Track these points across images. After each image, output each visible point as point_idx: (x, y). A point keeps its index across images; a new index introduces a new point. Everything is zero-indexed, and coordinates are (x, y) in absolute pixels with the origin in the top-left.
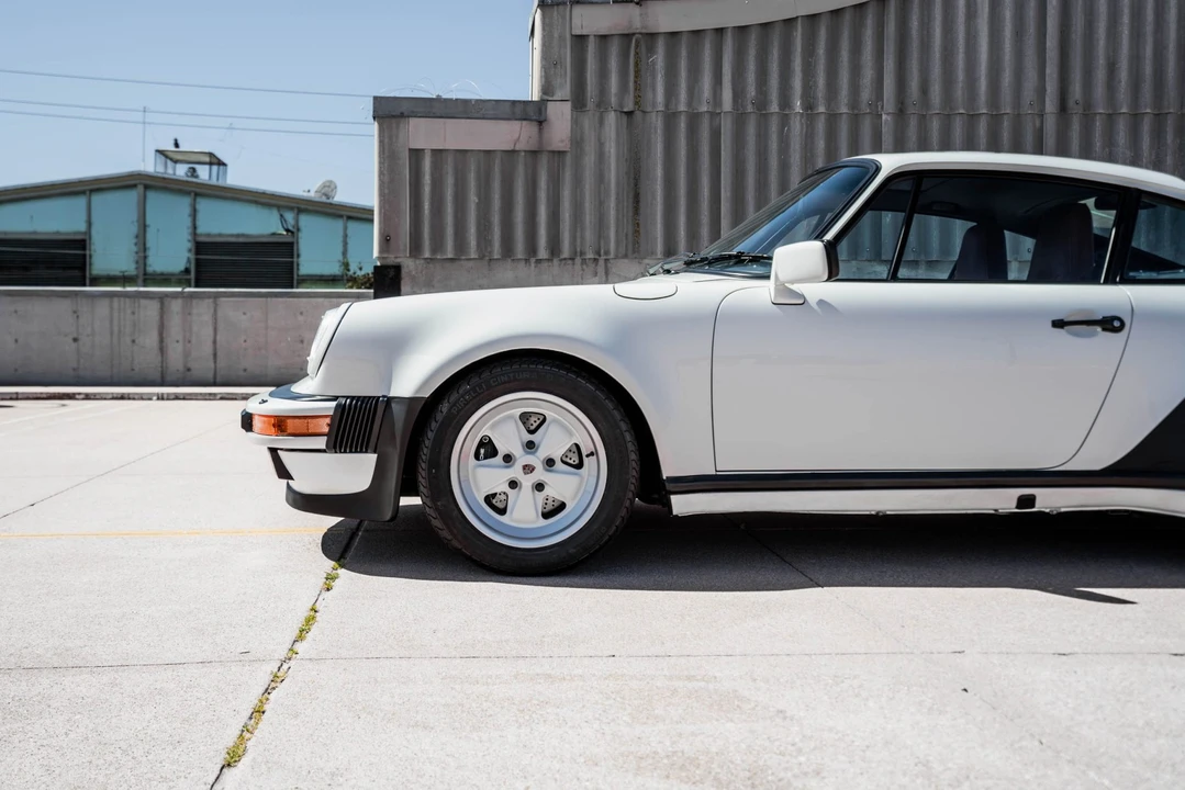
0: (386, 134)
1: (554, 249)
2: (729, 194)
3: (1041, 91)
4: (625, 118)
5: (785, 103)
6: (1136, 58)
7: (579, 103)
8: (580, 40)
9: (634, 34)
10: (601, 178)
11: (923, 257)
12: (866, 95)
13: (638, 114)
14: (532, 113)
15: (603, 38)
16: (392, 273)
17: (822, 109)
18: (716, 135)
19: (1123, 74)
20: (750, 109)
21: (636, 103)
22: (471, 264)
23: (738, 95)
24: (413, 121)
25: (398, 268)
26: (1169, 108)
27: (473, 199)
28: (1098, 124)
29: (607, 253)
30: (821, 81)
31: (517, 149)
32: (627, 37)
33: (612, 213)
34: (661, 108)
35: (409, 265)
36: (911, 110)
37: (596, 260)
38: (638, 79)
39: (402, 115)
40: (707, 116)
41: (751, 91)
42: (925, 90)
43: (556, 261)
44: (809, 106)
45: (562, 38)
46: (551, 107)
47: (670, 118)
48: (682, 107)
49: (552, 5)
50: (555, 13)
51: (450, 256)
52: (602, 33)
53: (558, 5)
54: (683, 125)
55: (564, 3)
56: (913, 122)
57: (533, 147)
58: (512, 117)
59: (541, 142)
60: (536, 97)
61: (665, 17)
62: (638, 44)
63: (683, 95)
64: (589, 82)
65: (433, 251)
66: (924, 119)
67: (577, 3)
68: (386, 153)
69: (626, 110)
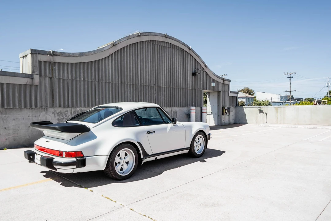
1: (36, 106)
2: (70, 95)
3: (118, 80)
4: (50, 79)
5: (80, 78)
6: (130, 75)
7: (40, 75)
8: (40, 62)
9: (51, 62)
10: (45, 91)
12: (93, 78)
13: (53, 78)
14: (30, 77)
15: (45, 62)
17: (86, 80)
18: (68, 83)
19: (129, 78)
20: (74, 79)
21: (52, 76)
22: (16, 109)
23: (72, 76)
26: (134, 84)
27: (17, 95)
28: (126, 86)
29: (47, 106)
30: (86, 75)
31: (27, 84)
32: (50, 62)
33: (48, 98)
34: (57, 77)
36: (100, 81)
37: (45, 108)
38: (52, 71)
40: (66, 80)
41: (74, 75)
42: (102, 78)
43: (36, 109)
44: (84, 79)
45: (36, 61)
46: (34, 75)
47: (59, 79)
48: (61, 77)
49: (34, 54)
50: (34, 56)
51: (11, 108)
52: (45, 61)
53: (35, 54)
54: (61, 81)
55: (37, 54)
56: (101, 83)
57: (31, 84)
58: (26, 77)
59: (32, 83)
60: (30, 73)
61: (58, 59)
62: (52, 64)
63: (61, 75)
64: (42, 71)
65: (7, 106)
66: (102, 83)
67: (39, 54)
69: (50, 77)
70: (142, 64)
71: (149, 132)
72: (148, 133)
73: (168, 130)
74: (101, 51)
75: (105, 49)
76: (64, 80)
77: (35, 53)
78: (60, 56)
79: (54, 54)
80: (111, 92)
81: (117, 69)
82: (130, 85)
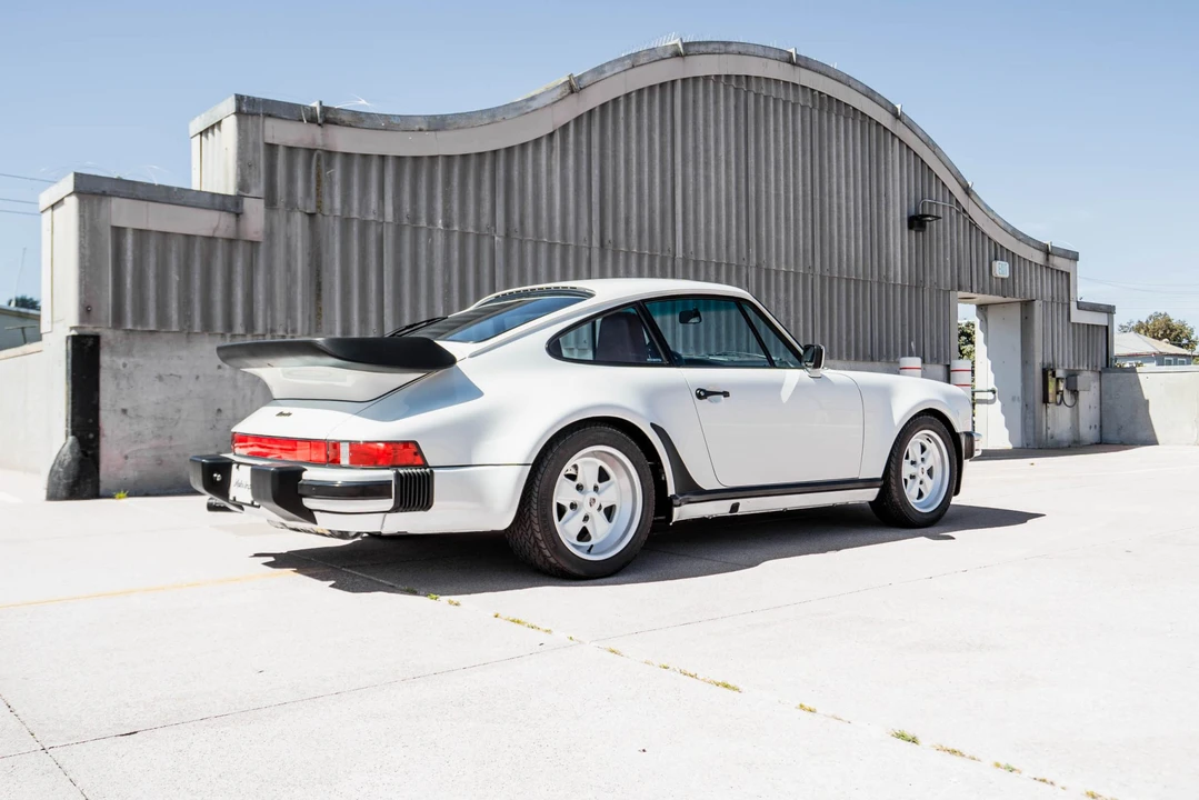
0: (87, 210)
1: (251, 325)
2: (391, 288)
3: (590, 233)
4: (307, 218)
5: (431, 221)
6: (640, 217)
7: (271, 201)
8: (271, 148)
9: (316, 150)
10: (289, 267)
12: (486, 220)
13: (319, 216)
14: (231, 206)
15: (291, 149)
16: (90, 343)
17: (456, 228)
18: (381, 240)
19: (634, 226)
20: (405, 221)
21: (318, 207)
22: (170, 336)
23: (397, 209)
24: (115, 202)
25: (96, 338)
27: (174, 277)
28: (622, 257)
29: (294, 331)
30: (456, 207)
31: (216, 235)
32: (310, 151)
33: (299, 297)
34: (338, 213)
35: (107, 334)
36: (514, 235)
37: (283, 337)
38: (318, 187)
39: (104, 194)
40: (374, 223)
41: (407, 208)
42: (522, 223)
43: (250, 335)
44: (447, 225)
45: (256, 145)
46: (246, 200)
47: (346, 222)
48: (355, 215)
49: (247, 114)
50: (250, 122)
51: (152, 328)
52: (290, 144)
53: (253, 115)
54: (355, 228)
55: (258, 115)
56: (516, 244)
57: (231, 235)
58: (211, 207)
59: (238, 231)
60: (231, 191)
61: (343, 140)
62: (319, 158)
63: (355, 204)
64: (279, 184)
65: (135, 324)
66: (522, 243)
67: (270, 116)
68: (88, 228)
69: (308, 211)
70: (690, 170)
71: (703, 394)
72: (699, 397)
73: (786, 394)
74: (522, 111)
75: (535, 105)
76: (364, 225)
77: (250, 110)
78: (351, 126)
79: (328, 118)
81: (584, 189)
82: (640, 256)
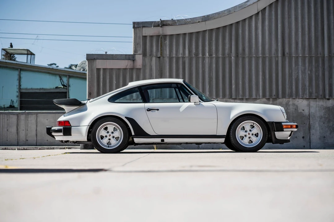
0: (90, 65)
2: (188, 80)
3: (277, 50)
4: (158, 59)
5: (204, 54)
6: (303, 41)
7: (144, 55)
8: (145, 37)
9: (160, 35)
10: (151, 76)
11: (244, 97)
12: (227, 51)
13: (162, 58)
14: (131, 58)
15: (151, 37)
17: (214, 56)
18: (184, 63)
19: (300, 45)
20: (193, 56)
21: (161, 55)
23: (190, 52)
24: (97, 61)
26: (313, 55)
28: (293, 59)
29: (153, 97)
30: (214, 48)
31: (127, 68)
32: (158, 36)
34: (168, 56)
36: (240, 56)
38: (161, 48)
39: (94, 59)
40: (181, 58)
41: (194, 51)
42: (244, 50)
44: (210, 55)
45: (139, 37)
46: (136, 56)
47: (171, 58)
48: (174, 56)
49: (137, 28)
50: (138, 30)
52: (151, 35)
53: (138, 27)
54: (174, 60)
55: (140, 27)
56: (240, 59)
57: (132, 68)
58: (125, 59)
59: (134, 66)
60: (132, 53)
61: (169, 31)
62: (161, 38)
63: (174, 52)
64: (147, 49)
66: (244, 58)
67: (144, 27)
68: (90, 70)
69: (158, 56)
74: (242, 8)
76: (178, 59)
77: (138, 26)
78: (172, 25)
79: (163, 24)
80: (261, 73)
81: (274, 32)
82: (304, 58)
